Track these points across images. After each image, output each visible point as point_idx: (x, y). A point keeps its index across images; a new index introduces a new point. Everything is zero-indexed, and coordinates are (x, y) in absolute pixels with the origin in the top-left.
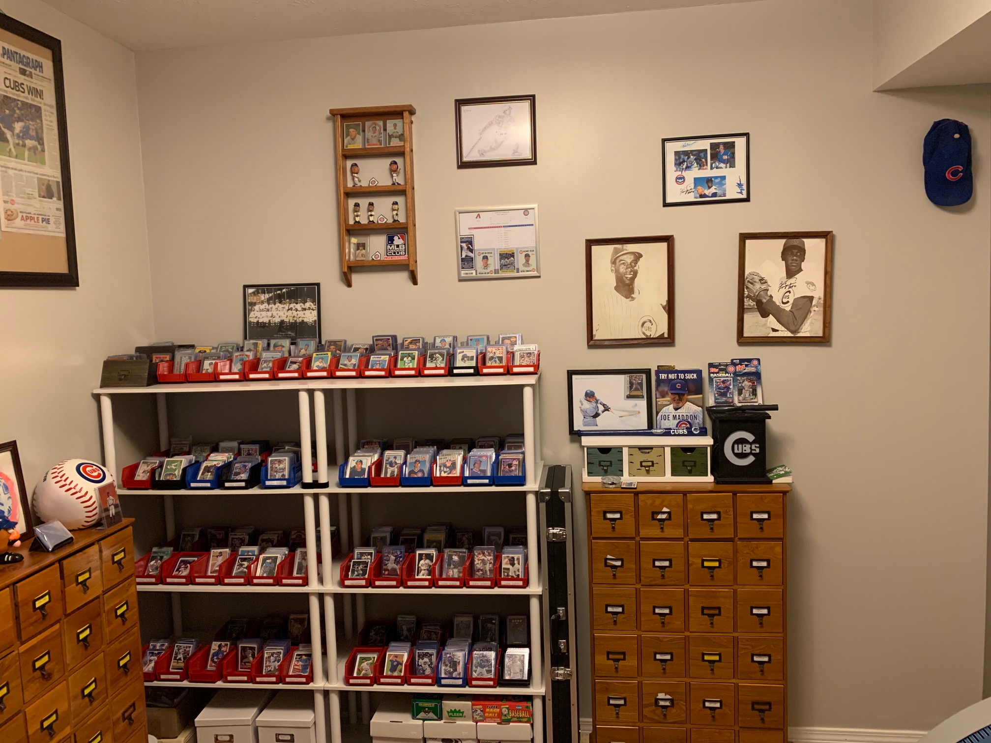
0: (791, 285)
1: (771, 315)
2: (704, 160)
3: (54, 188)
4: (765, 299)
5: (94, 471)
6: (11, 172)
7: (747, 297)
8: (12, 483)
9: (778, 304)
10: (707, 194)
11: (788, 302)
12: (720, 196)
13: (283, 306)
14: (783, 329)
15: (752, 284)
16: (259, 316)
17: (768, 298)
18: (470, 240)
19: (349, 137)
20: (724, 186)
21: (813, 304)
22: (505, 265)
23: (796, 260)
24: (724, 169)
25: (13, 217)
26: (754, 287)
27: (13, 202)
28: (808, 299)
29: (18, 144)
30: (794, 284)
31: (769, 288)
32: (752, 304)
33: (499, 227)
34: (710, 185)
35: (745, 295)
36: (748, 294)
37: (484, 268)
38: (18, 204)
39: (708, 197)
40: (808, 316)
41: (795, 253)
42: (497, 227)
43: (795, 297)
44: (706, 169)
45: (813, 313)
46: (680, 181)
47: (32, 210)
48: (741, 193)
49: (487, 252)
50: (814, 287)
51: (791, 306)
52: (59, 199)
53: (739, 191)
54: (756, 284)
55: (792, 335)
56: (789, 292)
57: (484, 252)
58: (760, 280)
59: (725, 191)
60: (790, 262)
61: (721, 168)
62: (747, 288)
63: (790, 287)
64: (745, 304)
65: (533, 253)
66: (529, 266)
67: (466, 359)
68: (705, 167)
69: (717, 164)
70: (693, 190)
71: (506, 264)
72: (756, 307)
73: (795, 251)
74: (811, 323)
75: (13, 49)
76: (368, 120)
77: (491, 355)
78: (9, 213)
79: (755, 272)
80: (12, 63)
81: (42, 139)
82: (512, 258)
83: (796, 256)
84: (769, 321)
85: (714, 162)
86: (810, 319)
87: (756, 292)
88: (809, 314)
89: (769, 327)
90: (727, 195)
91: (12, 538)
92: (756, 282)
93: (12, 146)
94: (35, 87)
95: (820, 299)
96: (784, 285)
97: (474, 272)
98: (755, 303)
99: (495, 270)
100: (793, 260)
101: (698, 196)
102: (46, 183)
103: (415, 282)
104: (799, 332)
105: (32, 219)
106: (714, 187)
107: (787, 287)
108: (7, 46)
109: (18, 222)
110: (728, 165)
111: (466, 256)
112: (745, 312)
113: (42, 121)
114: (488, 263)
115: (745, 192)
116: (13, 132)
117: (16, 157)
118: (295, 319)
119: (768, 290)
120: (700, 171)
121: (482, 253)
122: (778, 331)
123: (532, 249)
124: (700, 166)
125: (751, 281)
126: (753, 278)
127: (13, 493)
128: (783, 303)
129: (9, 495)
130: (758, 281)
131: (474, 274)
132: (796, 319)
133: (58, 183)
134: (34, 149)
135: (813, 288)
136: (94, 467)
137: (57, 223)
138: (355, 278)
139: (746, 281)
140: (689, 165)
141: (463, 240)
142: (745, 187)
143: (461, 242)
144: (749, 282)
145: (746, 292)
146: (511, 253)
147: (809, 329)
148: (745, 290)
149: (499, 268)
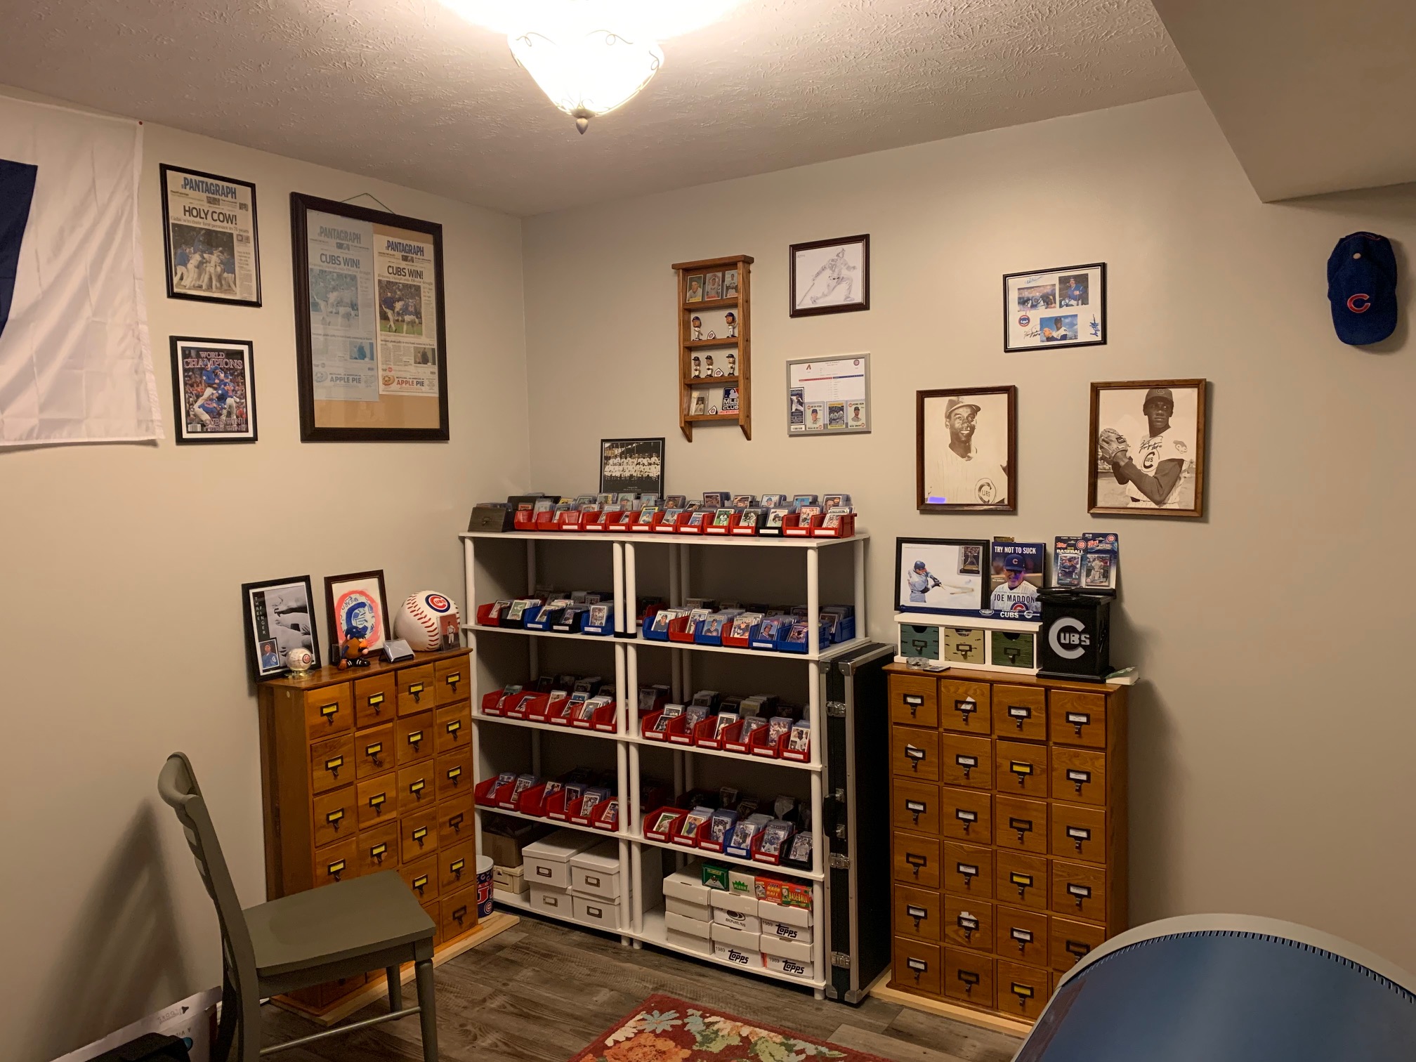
0: (1156, 445)
1: (1130, 481)
2: (1051, 297)
3: (430, 355)
4: (1123, 461)
5: (441, 602)
6: (390, 345)
7: (1101, 459)
8: (377, 605)
9: (1139, 468)
10: (1055, 336)
11: (1151, 466)
12: (1071, 339)
13: (633, 460)
14: (1145, 498)
15: (1108, 443)
16: (612, 470)
17: (1127, 460)
18: (800, 392)
19: (691, 291)
20: (1076, 327)
21: (1184, 468)
22: (834, 420)
23: (1162, 415)
24: (1076, 307)
25: (390, 382)
26: (1111, 447)
27: (390, 369)
28: (1176, 463)
29: (398, 320)
30: (1160, 444)
31: (1128, 448)
32: (1107, 468)
33: (829, 378)
34: (1059, 326)
35: (1099, 457)
36: (1103, 455)
37: (814, 423)
38: (396, 371)
39: (1057, 340)
40: (1177, 483)
41: (1160, 406)
42: (827, 378)
43: (1161, 460)
44: (1054, 307)
45: (1183, 480)
46: (1024, 322)
47: (408, 375)
48: (1096, 334)
49: (816, 405)
50: (1184, 447)
51: (1155, 471)
52: (434, 364)
53: (1094, 332)
54: (1113, 443)
55: (1157, 507)
56: (1153, 453)
57: (814, 405)
58: (1117, 439)
59: (1077, 332)
60: (1155, 416)
61: (1072, 305)
62: (1102, 448)
63: (1154, 448)
64: (1099, 467)
65: (862, 406)
66: (858, 421)
67: (777, 519)
68: (1053, 305)
69: (1067, 301)
70: (1039, 333)
71: (835, 418)
72: (1112, 471)
73: (1160, 404)
74: (1180, 493)
75: (397, 240)
76: (709, 273)
77: (805, 516)
78: (387, 379)
79: (1111, 429)
80: (395, 253)
81: (420, 313)
82: (841, 412)
83: (1162, 409)
84: (1127, 488)
85: (1064, 299)
86: (1180, 487)
87: (1112, 453)
88: (1178, 480)
89: (1127, 496)
90: (1078, 337)
91: (361, 645)
92: (1112, 441)
93: (392, 323)
94: (416, 269)
95: (1191, 463)
96: (1147, 445)
97: (803, 427)
98: (1111, 466)
99: (824, 425)
100: (1158, 414)
101: (1045, 339)
102: (421, 351)
103: (749, 438)
104: (1165, 504)
105: (407, 382)
106: (1063, 328)
107: (1151, 448)
108: (391, 239)
109: (394, 386)
110: (1080, 302)
111: (796, 410)
112: (1099, 476)
113: (420, 298)
114: (818, 417)
115: (1099, 333)
116: (393, 311)
117: (395, 332)
118: (642, 473)
119: (1126, 451)
120: (1048, 310)
121: (812, 407)
122: (1139, 501)
123: (861, 402)
124: (1048, 304)
125: (1106, 439)
126: (1109, 436)
127: (376, 612)
128: (1146, 467)
129: (373, 614)
130: (1114, 439)
131: (804, 429)
132: (1162, 487)
133: (433, 350)
134: (412, 323)
135: (1183, 449)
136: (442, 599)
137: (431, 385)
138: (696, 433)
139: (1100, 440)
140: (1034, 303)
141: (793, 393)
142: (1099, 327)
143: (792, 395)
144: (1103, 440)
145: (1100, 453)
146: (840, 406)
147: (1178, 500)
148: (1100, 450)
149: (828, 423)
